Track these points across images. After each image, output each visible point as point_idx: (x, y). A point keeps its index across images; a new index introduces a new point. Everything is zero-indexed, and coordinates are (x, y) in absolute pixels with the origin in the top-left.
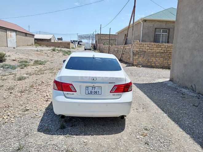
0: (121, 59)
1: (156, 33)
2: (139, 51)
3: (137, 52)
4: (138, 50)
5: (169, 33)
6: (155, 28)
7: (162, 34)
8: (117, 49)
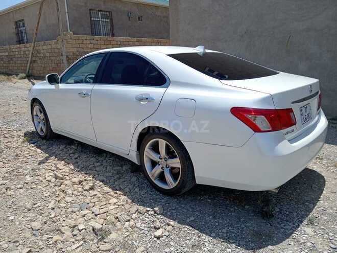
0: (30, 74)
1: (92, 19)
2: (77, 53)
3: (73, 54)
4: (75, 50)
5: (111, 20)
6: (90, 10)
7: (102, 20)
8: (7, 54)
